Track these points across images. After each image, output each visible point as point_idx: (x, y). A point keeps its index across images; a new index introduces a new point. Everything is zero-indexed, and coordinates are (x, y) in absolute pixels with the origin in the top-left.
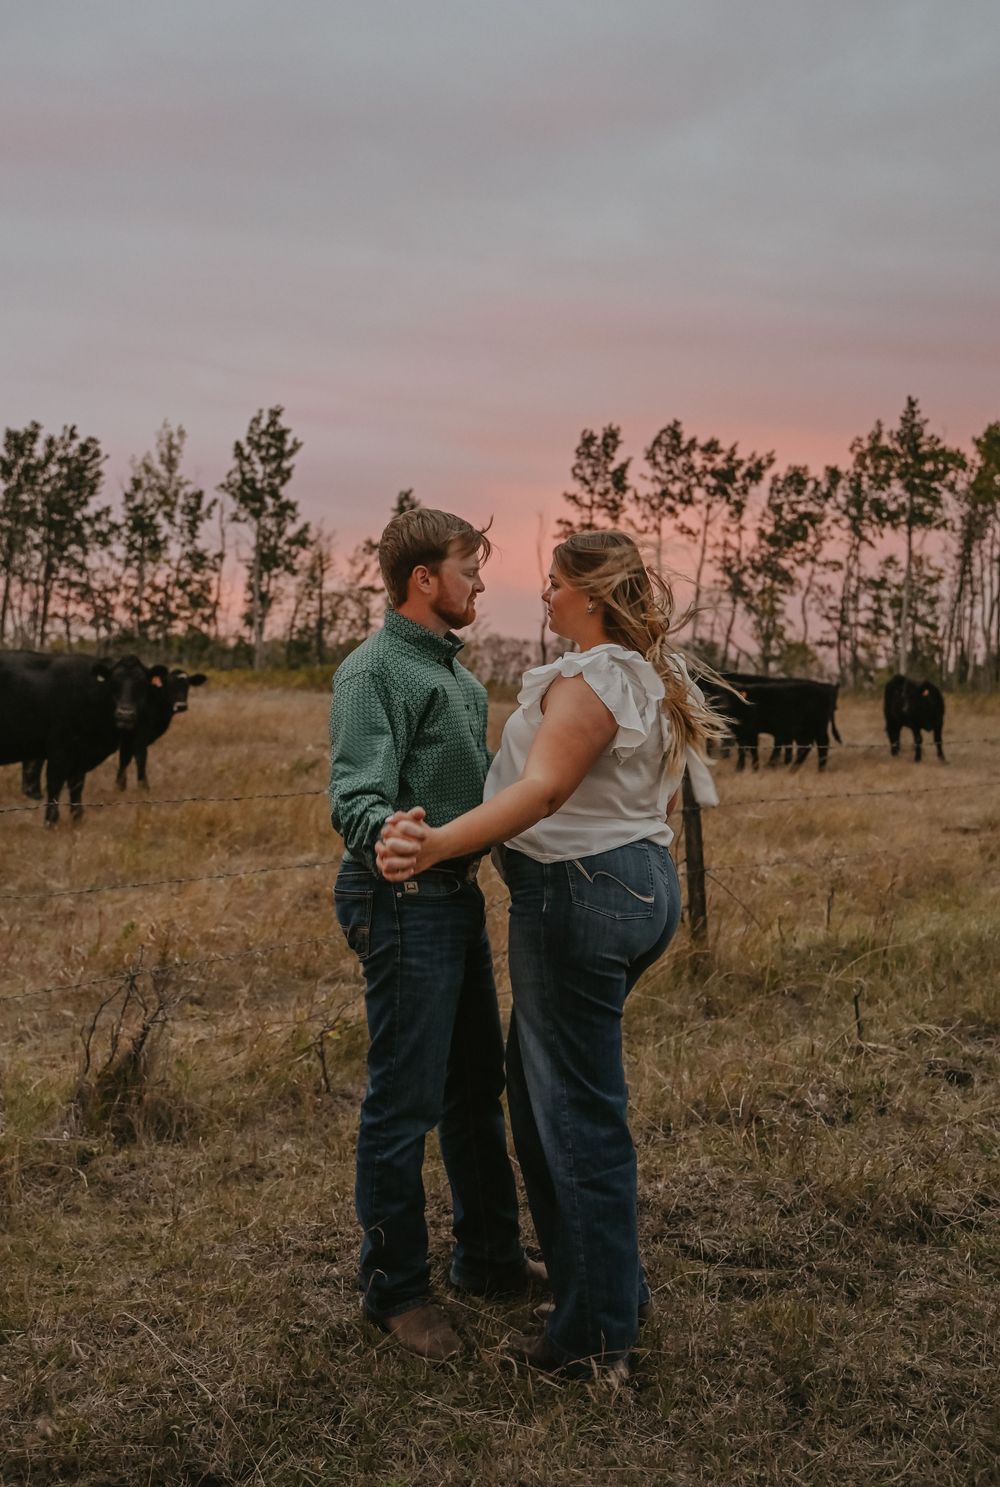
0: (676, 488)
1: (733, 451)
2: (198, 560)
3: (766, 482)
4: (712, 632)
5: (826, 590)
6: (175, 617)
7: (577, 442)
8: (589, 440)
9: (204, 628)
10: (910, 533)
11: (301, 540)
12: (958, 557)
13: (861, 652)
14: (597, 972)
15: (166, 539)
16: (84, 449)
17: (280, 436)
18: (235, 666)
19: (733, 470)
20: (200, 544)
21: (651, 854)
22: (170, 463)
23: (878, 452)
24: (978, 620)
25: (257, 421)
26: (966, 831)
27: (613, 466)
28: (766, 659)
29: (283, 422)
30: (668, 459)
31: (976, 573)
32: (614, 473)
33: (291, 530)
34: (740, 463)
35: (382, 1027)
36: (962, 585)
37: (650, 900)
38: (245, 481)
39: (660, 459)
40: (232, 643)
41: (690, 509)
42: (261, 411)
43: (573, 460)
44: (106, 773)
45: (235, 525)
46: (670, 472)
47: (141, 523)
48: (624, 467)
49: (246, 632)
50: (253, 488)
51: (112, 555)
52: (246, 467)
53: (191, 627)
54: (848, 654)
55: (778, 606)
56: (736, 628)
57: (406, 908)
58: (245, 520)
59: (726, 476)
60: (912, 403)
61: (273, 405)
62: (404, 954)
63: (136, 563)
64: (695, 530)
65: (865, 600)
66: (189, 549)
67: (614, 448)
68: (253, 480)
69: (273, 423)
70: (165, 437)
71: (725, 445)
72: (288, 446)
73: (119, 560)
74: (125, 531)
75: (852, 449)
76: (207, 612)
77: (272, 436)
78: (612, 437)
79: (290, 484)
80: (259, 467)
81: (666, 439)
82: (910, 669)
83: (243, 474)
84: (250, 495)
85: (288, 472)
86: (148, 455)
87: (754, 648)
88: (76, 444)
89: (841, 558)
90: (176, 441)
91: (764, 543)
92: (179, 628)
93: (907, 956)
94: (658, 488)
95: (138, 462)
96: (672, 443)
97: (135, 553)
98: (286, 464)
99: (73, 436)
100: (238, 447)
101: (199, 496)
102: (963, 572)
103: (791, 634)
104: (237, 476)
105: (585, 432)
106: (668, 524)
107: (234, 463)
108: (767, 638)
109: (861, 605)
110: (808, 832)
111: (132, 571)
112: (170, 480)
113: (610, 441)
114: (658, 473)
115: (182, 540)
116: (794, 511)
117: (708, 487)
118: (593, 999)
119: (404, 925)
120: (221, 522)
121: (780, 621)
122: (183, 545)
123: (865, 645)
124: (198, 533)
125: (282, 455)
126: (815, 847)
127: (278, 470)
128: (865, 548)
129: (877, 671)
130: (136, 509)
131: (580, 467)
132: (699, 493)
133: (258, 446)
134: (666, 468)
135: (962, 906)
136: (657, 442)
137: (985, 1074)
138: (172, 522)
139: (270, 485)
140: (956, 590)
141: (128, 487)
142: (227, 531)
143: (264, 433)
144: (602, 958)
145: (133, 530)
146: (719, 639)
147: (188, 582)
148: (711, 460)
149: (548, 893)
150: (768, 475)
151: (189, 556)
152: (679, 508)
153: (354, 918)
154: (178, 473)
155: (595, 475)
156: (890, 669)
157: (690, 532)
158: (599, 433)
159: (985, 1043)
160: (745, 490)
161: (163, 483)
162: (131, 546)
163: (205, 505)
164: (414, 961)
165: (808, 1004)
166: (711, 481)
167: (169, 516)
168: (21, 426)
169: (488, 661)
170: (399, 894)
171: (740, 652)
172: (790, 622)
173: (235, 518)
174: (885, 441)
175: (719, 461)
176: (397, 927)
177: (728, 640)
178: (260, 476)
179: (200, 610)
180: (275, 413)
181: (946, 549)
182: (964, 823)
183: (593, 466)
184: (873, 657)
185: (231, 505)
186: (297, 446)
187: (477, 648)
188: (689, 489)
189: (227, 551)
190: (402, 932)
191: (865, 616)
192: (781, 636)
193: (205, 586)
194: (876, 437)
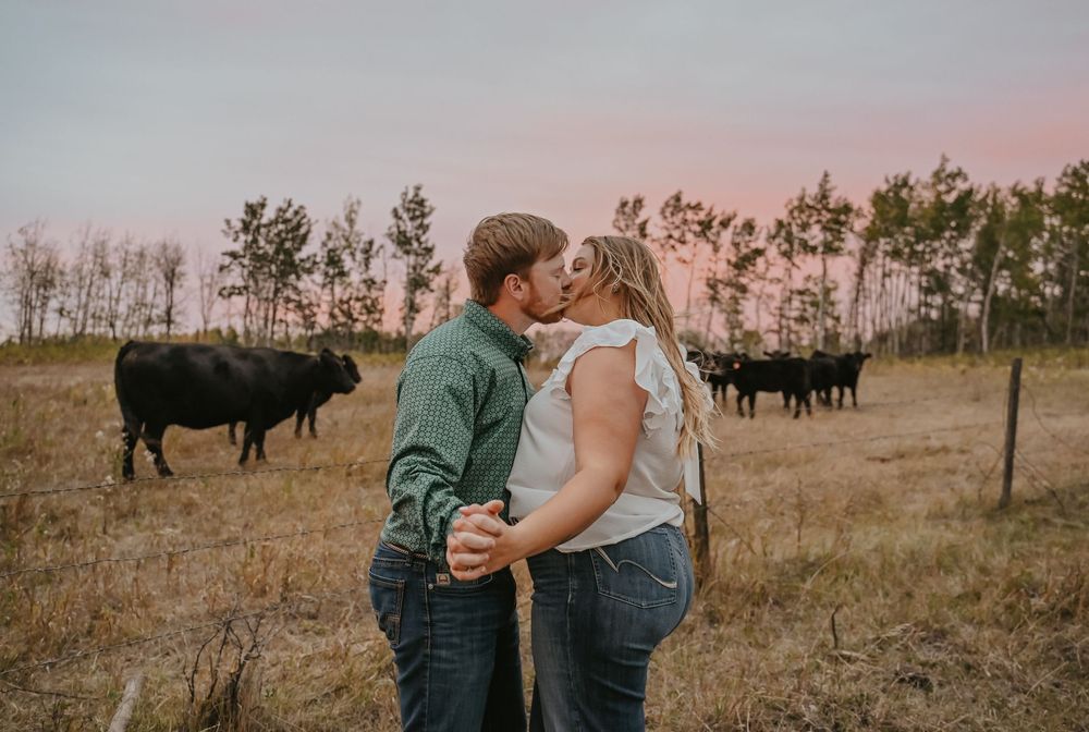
0: (676, 234)
1: (711, 210)
2: (370, 283)
3: (730, 229)
4: (699, 325)
5: (771, 297)
6: (357, 320)
7: (617, 204)
8: (624, 204)
9: (375, 327)
10: (824, 260)
11: (437, 270)
12: (856, 275)
13: (793, 337)
14: (624, 662)
15: (351, 269)
16: (296, 213)
17: (421, 203)
18: (395, 350)
19: (710, 221)
20: (372, 273)
21: (670, 537)
22: (351, 222)
23: (802, 207)
24: (868, 314)
25: (406, 194)
26: (883, 460)
27: (639, 221)
28: (733, 341)
29: (423, 194)
30: (672, 214)
31: (867, 285)
32: (640, 225)
33: (431, 265)
34: (714, 218)
35: (413, 716)
36: (858, 291)
37: (673, 585)
38: (400, 232)
39: (668, 214)
40: (394, 335)
41: (684, 247)
42: (407, 188)
43: (613, 216)
44: (290, 426)
45: (394, 260)
46: (673, 223)
47: (333, 260)
48: (645, 222)
49: (403, 329)
50: (405, 236)
51: (313, 281)
52: (401, 223)
53: (367, 327)
54: (784, 336)
55: (740, 308)
56: (713, 322)
57: (437, 599)
58: (400, 258)
59: (706, 226)
60: (826, 175)
61: (416, 183)
62: (433, 646)
63: (330, 286)
64: (687, 260)
65: (796, 303)
66: (364, 276)
67: (640, 209)
68: (405, 232)
69: (417, 195)
70: (349, 204)
71: (706, 205)
72: (427, 210)
73: (318, 285)
74: (322, 266)
75: (786, 206)
76: (377, 316)
77: (417, 203)
78: (639, 203)
79: (428, 234)
80: (409, 224)
81: (672, 202)
82: (825, 346)
83: (398, 227)
84: (403, 241)
85: (428, 226)
86: (337, 217)
87: (725, 335)
88: (291, 211)
89: (780, 277)
90: (355, 207)
91: (731, 268)
92: (359, 327)
93: (859, 566)
94: (665, 233)
95: (330, 221)
96: (676, 204)
97: (329, 279)
98: (426, 222)
99: (290, 205)
100: (395, 211)
101: (371, 243)
102: (859, 284)
103: (748, 326)
104: (395, 230)
105: (622, 199)
106: (671, 255)
107: (392, 221)
108: (733, 328)
109: (793, 307)
110: (775, 464)
111: (327, 291)
112: (351, 232)
113: (638, 205)
114: (665, 224)
115: (360, 270)
116: (747, 247)
117: (695, 233)
118: (620, 689)
119: (435, 617)
120: (384, 259)
121: (741, 317)
122: (361, 274)
123: (797, 332)
124: (370, 266)
125: (423, 215)
126: (779, 477)
127: (421, 226)
128: (795, 271)
129: (804, 347)
130: (330, 251)
131: (617, 220)
132: (689, 237)
133: (408, 210)
134: (670, 220)
135: (891, 521)
136: (667, 205)
137: (940, 678)
138: (354, 260)
139: (416, 235)
140: (854, 295)
141: (324, 237)
142: (388, 265)
143: (411, 202)
144: (628, 648)
145: (327, 265)
146: (703, 330)
147: (365, 298)
148: (697, 214)
149: (573, 583)
150: (733, 223)
151: (365, 281)
152: (678, 245)
153: (385, 604)
154: (356, 228)
155: (627, 226)
156: (811, 346)
157: (684, 262)
158: (631, 200)
159: (935, 647)
160: (718, 233)
161: (347, 234)
162: (326, 274)
163: (375, 248)
164: (444, 653)
165: (789, 610)
166: (697, 228)
167: (353, 254)
168: (254, 200)
169: (556, 345)
170: (431, 586)
171: (716, 337)
172: (748, 319)
173: (394, 256)
174: (809, 201)
175: (702, 216)
176: (427, 619)
177: (709, 330)
178: (409, 229)
179: (372, 315)
180: (418, 188)
181: (848, 269)
182: (880, 454)
183: (625, 220)
184: (800, 339)
185: (391, 247)
186: (432, 210)
187: (549, 337)
188: (683, 235)
189: (389, 278)
190: (432, 624)
191: (795, 314)
192: (741, 327)
193: (375, 302)
194: (802, 199)
